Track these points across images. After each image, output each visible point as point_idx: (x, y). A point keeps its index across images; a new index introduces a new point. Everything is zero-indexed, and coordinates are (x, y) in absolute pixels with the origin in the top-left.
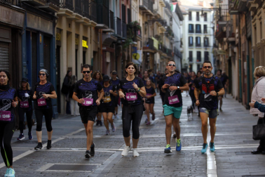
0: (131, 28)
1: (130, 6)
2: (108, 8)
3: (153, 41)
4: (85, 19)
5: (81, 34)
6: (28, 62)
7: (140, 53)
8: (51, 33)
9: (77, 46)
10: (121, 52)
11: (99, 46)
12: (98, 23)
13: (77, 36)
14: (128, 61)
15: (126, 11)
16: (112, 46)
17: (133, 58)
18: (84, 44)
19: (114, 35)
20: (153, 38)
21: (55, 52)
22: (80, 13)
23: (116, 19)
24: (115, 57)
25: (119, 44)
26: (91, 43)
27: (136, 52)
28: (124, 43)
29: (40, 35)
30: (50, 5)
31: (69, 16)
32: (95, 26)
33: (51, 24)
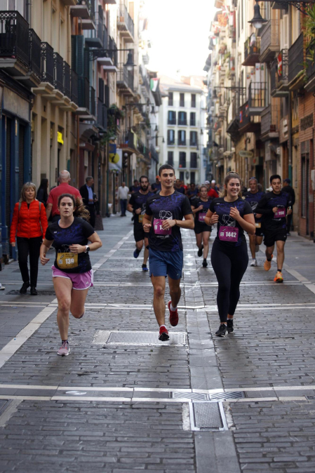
0: (111, 114)
1: (108, 81)
2: (88, 82)
3: (132, 134)
4: (66, 100)
5: (57, 123)
7: (119, 153)
8: (26, 117)
9: (52, 140)
10: (98, 152)
11: (75, 141)
12: (80, 106)
13: (52, 124)
14: (104, 165)
15: (104, 89)
16: (89, 141)
17: (110, 160)
18: (60, 138)
19: (95, 125)
20: (132, 131)
22: (61, 89)
24: (94, 156)
26: (67, 136)
27: (115, 152)
28: (101, 137)
29: (16, 122)
30: (31, 75)
31: (48, 93)
32: (75, 110)
33: (27, 105)
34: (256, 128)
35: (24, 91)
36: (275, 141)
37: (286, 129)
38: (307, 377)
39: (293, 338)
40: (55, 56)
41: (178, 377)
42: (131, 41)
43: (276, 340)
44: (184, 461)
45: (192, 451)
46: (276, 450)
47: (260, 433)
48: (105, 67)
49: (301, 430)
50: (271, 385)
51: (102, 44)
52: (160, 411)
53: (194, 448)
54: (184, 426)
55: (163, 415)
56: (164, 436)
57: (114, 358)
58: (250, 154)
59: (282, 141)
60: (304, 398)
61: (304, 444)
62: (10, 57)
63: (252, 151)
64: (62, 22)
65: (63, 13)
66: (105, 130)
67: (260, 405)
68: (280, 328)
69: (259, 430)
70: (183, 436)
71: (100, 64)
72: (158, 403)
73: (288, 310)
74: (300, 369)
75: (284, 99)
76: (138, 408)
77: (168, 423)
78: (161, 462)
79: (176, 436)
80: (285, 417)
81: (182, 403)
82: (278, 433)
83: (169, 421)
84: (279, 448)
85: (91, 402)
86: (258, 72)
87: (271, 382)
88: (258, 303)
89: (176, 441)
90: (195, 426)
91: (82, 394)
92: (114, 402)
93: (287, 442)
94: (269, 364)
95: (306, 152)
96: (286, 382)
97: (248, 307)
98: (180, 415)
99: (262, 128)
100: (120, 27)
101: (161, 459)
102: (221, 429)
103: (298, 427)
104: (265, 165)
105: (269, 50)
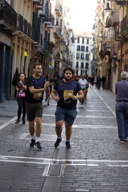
0: (50, 45)
1: (50, 32)
2: (39, 32)
3: (60, 54)
4: (28, 38)
5: (24, 47)
7: (53, 61)
8: (9, 45)
9: (22, 55)
10: (44, 60)
11: (33, 55)
12: (35, 41)
13: (22, 48)
14: (46, 66)
15: (47, 35)
16: (39, 56)
17: (49, 64)
18: (26, 54)
19: (42, 49)
20: (60, 53)
21: (11, 57)
22: (26, 33)
25: (43, 55)
26: (29, 53)
27: (51, 61)
28: (45, 54)
29: (4, 46)
30: (11, 28)
31: (20, 35)
32: (32, 43)
33: (10, 39)
34: (109, 53)
35: (9, 34)
36: (116, 59)
37: (120, 54)
38: (103, 156)
39: (103, 140)
40: (24, 20)
41: (49, 154)
42: (61, 16)
43: (96, 140)
44: (37, 189)
45: (42, 185)
46: (77, 186)
47: (73, 179)
48: (48, 26)
49: (91, 178)
50: (86, 159)
51: (46, 16)
52: (36, 167)
53: (43, 184)
54: (43, 174)
55: (36, 169)
56: (33, 178)
57: (26, 144)
58: (106, 64)
59: (118, 59)
60: (97, 165)
61: (90, 184)
62: (2, 19)
63: (108, 63)
64: (29, 7)
65: (29, 3)
66: (47, 52)
67: (78, 167)
68: (99, 135)
69: (73, 177)
70: (41, 178)
71: (46, 25)
72: (36, 164)
73: (106, 128)
74: (101, 153)
75: (120, 42)
76: (27, 166)
77: (37, 172)
78: (28, 189)
79: (38, 178)
80: (87, 172)
81: (46, 165)
82: (81, 179)
83: (38, 172)
84: (79, 185)
85: (9, 162)
86: (111, 31)
87: (86, 158)
88: (94, 125)
89: (37, 180)
90: (48, 174)
91: (6, 159)
92: (18, 163)
93: (83, 183)
94: (89, 150)
95: (126, 64)
96: (93, 158)
97: (90, 126)
98: (43, 169)
99: (111, 53)
100: (56, 10)
101: (28, 187)
102: (58, 176)
103: (90, 177)
104: (112, 69)
105: (115, 22)
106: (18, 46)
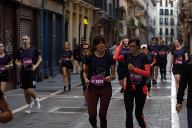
0: (119, 11)
4: (86, 4)
5: (83, 14)
6: (44, 34)
7: (125, 28)
8: (61, 13)
9: (80, 23)
10: (112, 28)
11: (96, 23)
12: (96, 7)
13: (80, 16)
14: (116, 34)
16: (105, 24)
17: (120, 32)
18: (85, 22)
19: (107, 16)
20: (135, 19)
21: (64, 27)
23: (108, 4)
24: (107, 31)
25: (110, 22)
26: (90, 21)
27: (122, 28)
28: (113, 21)
29: (54, 15)
32: (93, 9)
33: (61, 6)
63: (186, 28)
66: (114, 18)
99: (187, 16)
106: (74, 14)
